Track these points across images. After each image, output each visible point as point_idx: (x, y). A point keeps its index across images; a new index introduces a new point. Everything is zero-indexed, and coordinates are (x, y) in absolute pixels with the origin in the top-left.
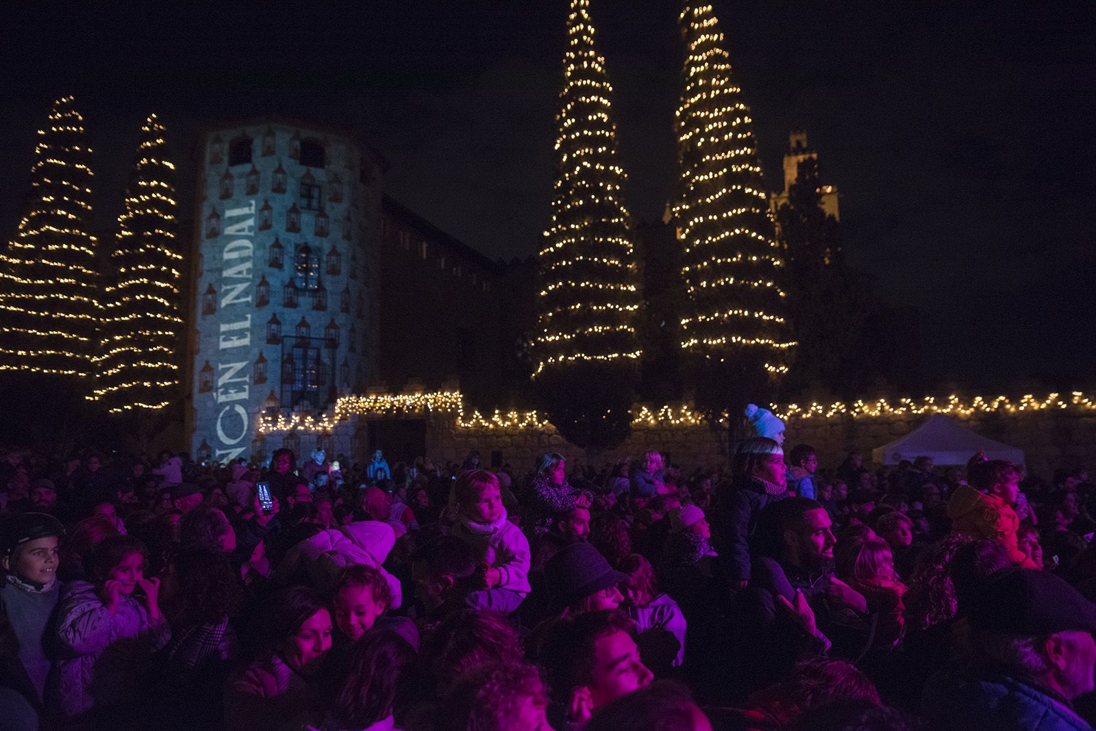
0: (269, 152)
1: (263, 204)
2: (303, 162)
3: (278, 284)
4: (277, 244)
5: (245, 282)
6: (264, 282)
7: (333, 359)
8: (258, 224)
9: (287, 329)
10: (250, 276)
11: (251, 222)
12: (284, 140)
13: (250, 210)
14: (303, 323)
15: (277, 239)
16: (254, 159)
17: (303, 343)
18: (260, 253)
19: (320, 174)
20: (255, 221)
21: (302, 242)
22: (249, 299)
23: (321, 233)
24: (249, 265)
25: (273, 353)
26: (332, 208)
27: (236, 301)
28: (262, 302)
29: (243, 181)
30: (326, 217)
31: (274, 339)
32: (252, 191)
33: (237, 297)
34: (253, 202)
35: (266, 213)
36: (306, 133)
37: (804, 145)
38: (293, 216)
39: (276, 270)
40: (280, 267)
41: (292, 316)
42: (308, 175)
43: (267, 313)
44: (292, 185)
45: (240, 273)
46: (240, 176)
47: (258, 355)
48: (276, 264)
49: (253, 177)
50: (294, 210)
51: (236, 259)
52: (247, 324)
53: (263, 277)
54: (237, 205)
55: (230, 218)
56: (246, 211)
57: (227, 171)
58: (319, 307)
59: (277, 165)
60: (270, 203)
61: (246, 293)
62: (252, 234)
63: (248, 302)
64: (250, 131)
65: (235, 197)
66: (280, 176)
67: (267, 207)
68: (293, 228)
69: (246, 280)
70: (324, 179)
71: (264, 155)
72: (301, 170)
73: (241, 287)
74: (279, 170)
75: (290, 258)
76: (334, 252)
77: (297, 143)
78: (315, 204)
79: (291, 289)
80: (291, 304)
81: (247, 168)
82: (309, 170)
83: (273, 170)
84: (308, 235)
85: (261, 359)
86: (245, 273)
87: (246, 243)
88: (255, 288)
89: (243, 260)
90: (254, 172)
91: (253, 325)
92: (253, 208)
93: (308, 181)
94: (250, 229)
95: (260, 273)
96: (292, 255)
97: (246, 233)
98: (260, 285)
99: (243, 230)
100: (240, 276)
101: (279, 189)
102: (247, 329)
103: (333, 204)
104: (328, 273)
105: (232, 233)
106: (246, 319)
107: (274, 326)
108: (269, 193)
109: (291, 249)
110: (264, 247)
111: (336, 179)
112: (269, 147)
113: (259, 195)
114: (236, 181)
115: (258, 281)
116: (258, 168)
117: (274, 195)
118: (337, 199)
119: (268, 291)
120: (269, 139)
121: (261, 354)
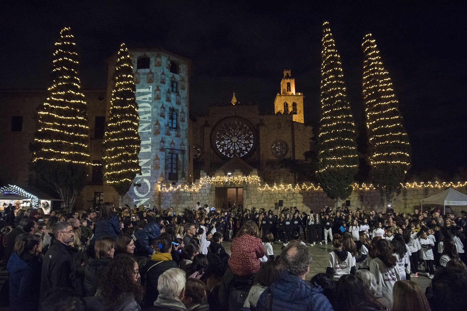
0: (159, 65)
1: (156, 88)
2: (171, 71)
3: (163, 125)
4: (163, 107)
5: (148, 123)
6: (157, 123)
7: (183, 159)
8: (154, 96)
9: (167, 145)
10: (151, 120)
11: (150, 96)
12: (164, 60)
13: (149, 90)
14: (172, 143)
15: (163, 104)
16: (151, 67)
17: (172, 151)
18: (155, 110)
19: (177, 77)
20: (152, 95)
21: (171, 106)
22: (150, 131)
23: (178, 103)
24: (149, 115)
25: (162, 156)
26: (182, 92)
27: (143, 131)
28: (156, 133)
29: (145, 76)
30: (180, 96)
31: (162, 149)
32: (150, 81)
33: (144, 130)
34: (151, 87)
35: (158, 92)
36: (172, 58)
37: (290, 75)
38: (168, 94)
39: (162, 118)
40: (164, 117)
41: (168, 139)
42: (173, 77)
43: (159, 137)
44: (168, 81)
45: (144, 118)
46: (144, 74)
47: (155, 157)
48: (162, 116)
49: (150, 75)
50: (168, 92)
51: (142, 112)
52: (149, 142)
53: (157, 121)
54: (143, 87)
55: (139, 93)
56: (147, 90)
57: (137, 71)
58: (178, 136)
59: (162, 71)
60: (160, 88)
61: (149, 128)
62: (151, 101)
63: (149, 132)
64: (148, 54)
65: (141, 83)
66: (163, 76)
67: (158, 89)
68: (169, 100)
69: (149, 122)
70: (179, 79)
71: (155, 66)
72: (171, 74)
73: (146, 125)
74: (163, 73)
75: (168, 113)
76: (182, 112)
77: (169, 62)
78: (175, 90)
79: (168, 127)
80: (168, 134)
81: (147, 70)
82: (173, 75)
83: (161, 73)
84: (173, 104)
85: (157, 158)
86: (147, 118)
87: (148, 105)
88: (153, 126)
89: (146, 113)
90: (151, 73)
91: (152, 142)
92: (151, 89)
93: (173, 80)
94: (150, 99)
95: (156, 119)
96: (168, 112)
97: (148, 100)
98: (156, 124)
99: (146, 99)
100: (145, 120)
101: (163, 82)
102: (149, 145)
103: (182, 91)
104: (181, 121)
105: (140, 100)
106: (149, 140)
107: (162, 144)
108: (159, 83)
109: (168, 109)
110: (157, 108)
111: (183, 80)
112: (158, 62)
113: (154, 83)
114: (141, 76)
115: (155, 123)
116: (153, 71)
117: (162, 84)
118: (183, 89)
119: (160, 128)
120: (158, 59)
121: (157, 156)
